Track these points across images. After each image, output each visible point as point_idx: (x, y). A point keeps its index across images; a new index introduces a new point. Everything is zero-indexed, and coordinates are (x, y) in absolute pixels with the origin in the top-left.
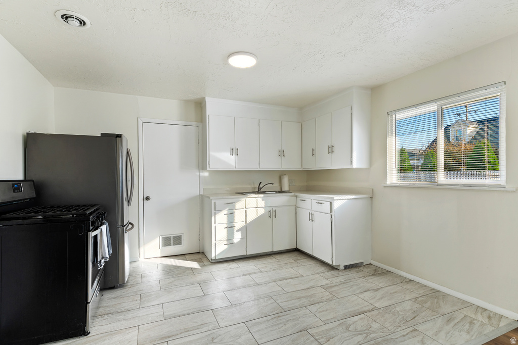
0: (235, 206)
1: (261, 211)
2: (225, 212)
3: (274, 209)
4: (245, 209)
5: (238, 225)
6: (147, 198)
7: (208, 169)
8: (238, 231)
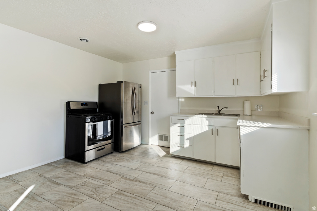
0: (184, 122)
1: (206, 128)
2: (179, 125)
3: (217, 128)
4: (192, 125)
5: (187, 136)
6: (152, 113)
7: (176, 97)
8: (187, 139)
